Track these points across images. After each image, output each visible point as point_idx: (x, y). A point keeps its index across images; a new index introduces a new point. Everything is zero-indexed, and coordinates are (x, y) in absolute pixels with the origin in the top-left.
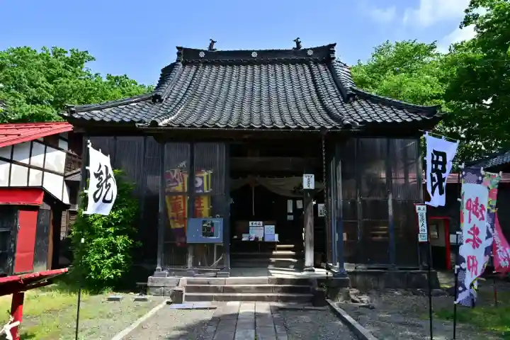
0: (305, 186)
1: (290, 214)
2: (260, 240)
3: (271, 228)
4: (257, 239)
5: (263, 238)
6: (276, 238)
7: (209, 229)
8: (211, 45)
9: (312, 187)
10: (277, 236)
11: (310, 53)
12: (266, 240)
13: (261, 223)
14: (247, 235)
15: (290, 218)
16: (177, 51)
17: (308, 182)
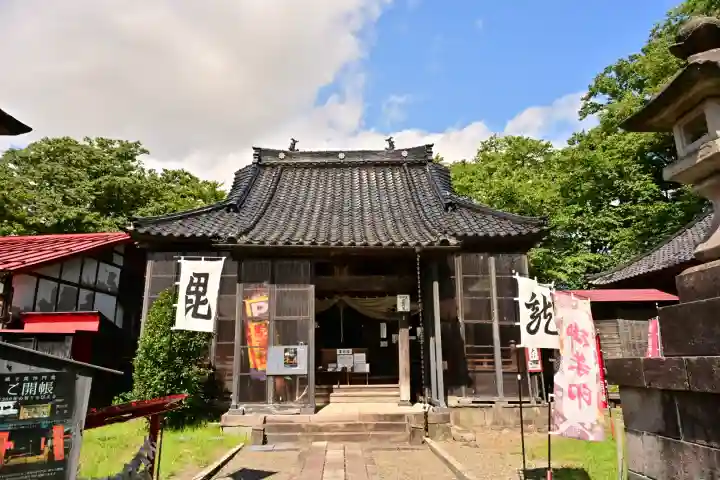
0: (400, 309)
1: (384, 340)
2: (349, 370)
3: (362, 357)
4: (344, 369)
5: (352, 368)
6: (367, 368)
7: (291, 358)
8: (293, 145)
9: (407, 308)
10: (368, 365)
11: (405, 154)
12: (356, 371)
13: (351, 350)
14: (334, 365)
15: (384, 344)
16: (253, 152)
17: (403, 304)
